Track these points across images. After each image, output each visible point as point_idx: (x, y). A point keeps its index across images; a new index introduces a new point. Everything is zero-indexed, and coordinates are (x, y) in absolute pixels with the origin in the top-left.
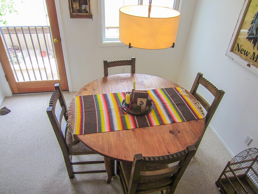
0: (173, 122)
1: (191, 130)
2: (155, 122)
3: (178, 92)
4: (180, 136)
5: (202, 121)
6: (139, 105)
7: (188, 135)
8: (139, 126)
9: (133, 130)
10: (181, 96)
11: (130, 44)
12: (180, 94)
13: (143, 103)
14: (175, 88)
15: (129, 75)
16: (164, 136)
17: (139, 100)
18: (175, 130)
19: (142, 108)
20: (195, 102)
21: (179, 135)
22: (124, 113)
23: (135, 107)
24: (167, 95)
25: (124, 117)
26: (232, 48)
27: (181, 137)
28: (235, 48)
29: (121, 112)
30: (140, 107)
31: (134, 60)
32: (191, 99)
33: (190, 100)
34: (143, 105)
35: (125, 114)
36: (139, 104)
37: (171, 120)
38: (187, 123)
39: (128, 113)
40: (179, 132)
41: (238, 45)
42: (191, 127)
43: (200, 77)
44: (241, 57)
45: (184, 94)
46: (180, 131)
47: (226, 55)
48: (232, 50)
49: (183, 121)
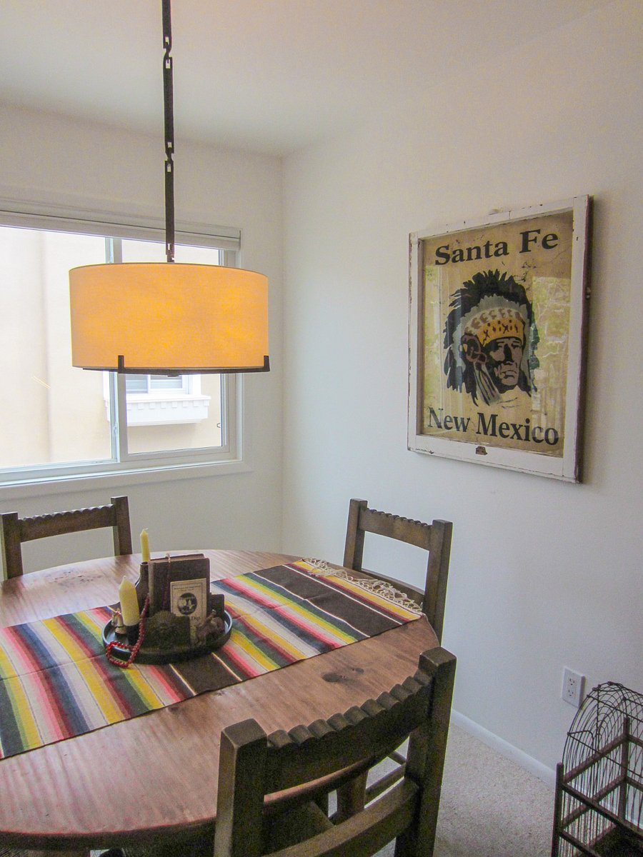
0: (326, 648)
1: (399, 656)
2: (259, 663)
3: (305, 571)
4: (370, 682)
5: (420, 625)
6: (178, 614)
7: (395, 671)
8: (196, 691)
9: (173, 708)
10: (320, 578)
11: (121, 358)
12: (314, 576)
13: (194, 602)
14: (289, 565)
15: (110, 560)
16: (308, 696)
17: (177, 589)
18: (344, 669)
19: (193, 624)
20: (374, 585)
21: (363, 678)
22: (117, 666)
23: (163, 625)
24: (270, 586)
25: (123, 677)
26: (419, 425)
27: (373, 684)
28: (426, 423)
29: (105, 664)
30: (184, 622)
31: (121, 504)
32: (354, 580)
33: (354, 583)
34: (194, 608)
35: (125, 667)
36: (180, 610)
37: (317, 645)
38: (375, 641)
39: (139, 659)
40: (360, 671)
41: (432, 412)
42: (392, 648)
43: (362, 511)
44: (451, 438)
45: (326, 573)
46: (363, 668)
47: (409, 449)
48: (421, 431)
49: (360, 639)
